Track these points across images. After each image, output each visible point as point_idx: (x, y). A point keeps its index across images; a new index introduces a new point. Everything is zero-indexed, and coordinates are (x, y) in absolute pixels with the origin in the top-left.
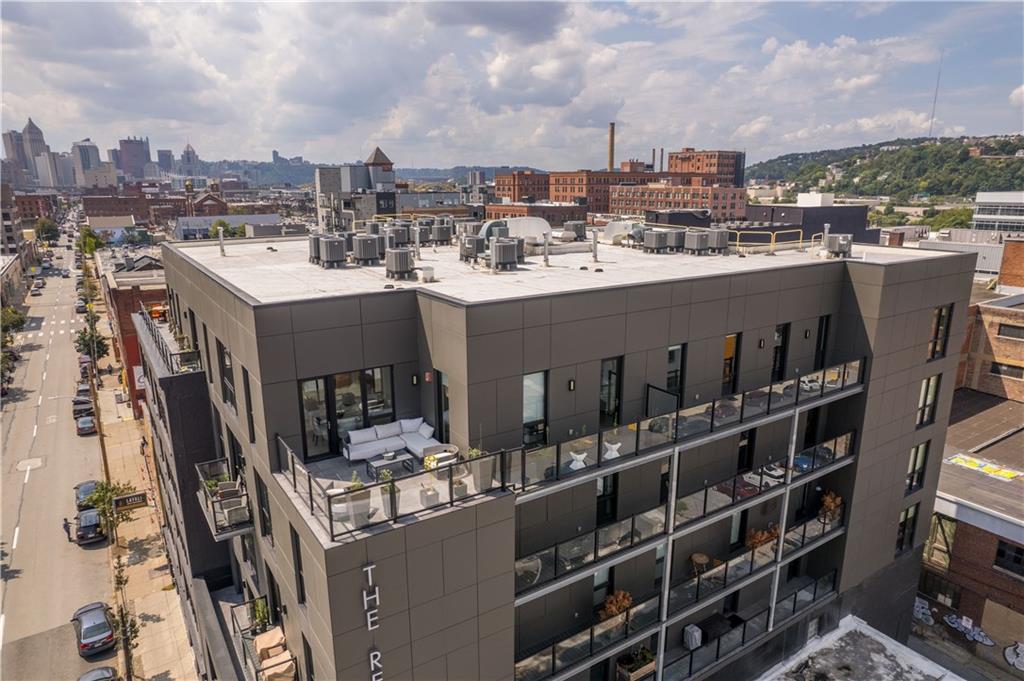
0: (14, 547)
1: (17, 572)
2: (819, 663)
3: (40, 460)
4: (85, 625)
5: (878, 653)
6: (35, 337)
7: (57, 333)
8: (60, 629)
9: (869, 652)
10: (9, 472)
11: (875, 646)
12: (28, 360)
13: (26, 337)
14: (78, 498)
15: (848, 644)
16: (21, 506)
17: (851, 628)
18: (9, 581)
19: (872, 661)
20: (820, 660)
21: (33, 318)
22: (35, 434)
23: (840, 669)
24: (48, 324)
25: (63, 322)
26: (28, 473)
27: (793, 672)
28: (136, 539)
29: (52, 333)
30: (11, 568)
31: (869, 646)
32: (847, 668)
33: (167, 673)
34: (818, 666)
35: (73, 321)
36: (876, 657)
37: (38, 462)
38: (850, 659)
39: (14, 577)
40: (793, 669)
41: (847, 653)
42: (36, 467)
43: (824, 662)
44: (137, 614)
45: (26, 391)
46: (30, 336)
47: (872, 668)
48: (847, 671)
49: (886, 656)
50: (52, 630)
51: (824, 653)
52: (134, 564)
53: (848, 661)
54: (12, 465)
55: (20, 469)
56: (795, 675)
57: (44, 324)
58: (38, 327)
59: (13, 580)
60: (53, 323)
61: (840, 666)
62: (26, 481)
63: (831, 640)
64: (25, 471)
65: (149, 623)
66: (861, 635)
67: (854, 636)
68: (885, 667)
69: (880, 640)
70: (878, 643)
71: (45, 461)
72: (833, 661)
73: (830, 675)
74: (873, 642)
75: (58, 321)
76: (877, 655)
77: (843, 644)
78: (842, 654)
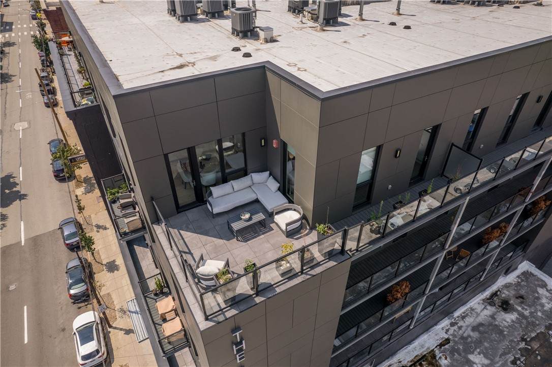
0: (21, 180)
1: (25, 195)
2: (504, 293)
3: (26, 123)
4: (66, 233)
5: (542, 288)
6: (10, 36)
7: (23, 34)
8: (54, 231)
9: (536, 287)
10: (11, 131)
11: (540, 283)
12: (9, 53)
13: (4, 37)
14: (51, 151)
15: (522, 281)
16: (20, 153)
17: (525, 269)
18: (22, 201)
19: (538, 293)
20: (505, 291)
21: (6, 23)
22: (21, 106)
23: (517, 298)
24: (16, 27)
25: (25, 26)
26: (21, 131)
27: (488, 299)
28: (87, 176)
29: (20, 34)
30: (22, 193)
31: (536, 283)
32: (522, 297)
33: (114, 261)
34: (503, 295)
35: (31, 25)
36: (541, 291)
37: (26, 125)
38: (524, 291)
39: (24, 199)
40: (488, 297)
41: (522, 287)
42: (25, 127)
43: (507, 293)
44: (94, 224)
45: (11, 76)
46: (7, 35)
47: (538, 298)
48: (521, 300)
49: (547, 290)
50: (50, 232)
51: (507, 286)
52: (88, 193)
53: (523, 292)
54: (11, 126)
55: (16, 129)
56: (489, 301)
57: (14, 27)
58: (11, 30)
59: (23, 200)
60: (19, 26)
61: (518, 295)
62: (21, 137)
63: (512, 278)
64: (20, 130)
65: (101, 230)
66: (531, 274)
67: (526, 275)
68: (547, 298)
69: (544, 278)
70: (542, 281)
71: (29, 123)
72: (513, 292)
73: (511, 302)
74: (539, 279)
75: (22, 26)
76: (541, 289)
77: (520, 281)
78: (519, 288)
